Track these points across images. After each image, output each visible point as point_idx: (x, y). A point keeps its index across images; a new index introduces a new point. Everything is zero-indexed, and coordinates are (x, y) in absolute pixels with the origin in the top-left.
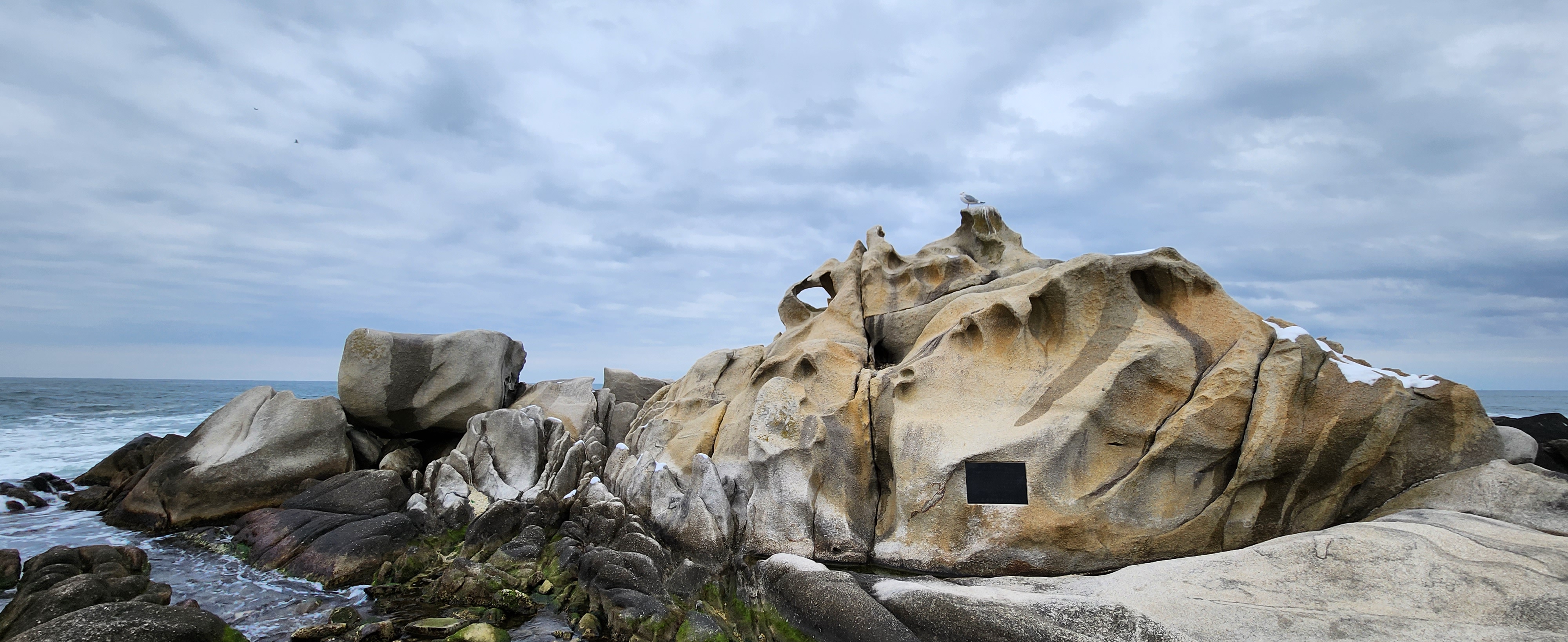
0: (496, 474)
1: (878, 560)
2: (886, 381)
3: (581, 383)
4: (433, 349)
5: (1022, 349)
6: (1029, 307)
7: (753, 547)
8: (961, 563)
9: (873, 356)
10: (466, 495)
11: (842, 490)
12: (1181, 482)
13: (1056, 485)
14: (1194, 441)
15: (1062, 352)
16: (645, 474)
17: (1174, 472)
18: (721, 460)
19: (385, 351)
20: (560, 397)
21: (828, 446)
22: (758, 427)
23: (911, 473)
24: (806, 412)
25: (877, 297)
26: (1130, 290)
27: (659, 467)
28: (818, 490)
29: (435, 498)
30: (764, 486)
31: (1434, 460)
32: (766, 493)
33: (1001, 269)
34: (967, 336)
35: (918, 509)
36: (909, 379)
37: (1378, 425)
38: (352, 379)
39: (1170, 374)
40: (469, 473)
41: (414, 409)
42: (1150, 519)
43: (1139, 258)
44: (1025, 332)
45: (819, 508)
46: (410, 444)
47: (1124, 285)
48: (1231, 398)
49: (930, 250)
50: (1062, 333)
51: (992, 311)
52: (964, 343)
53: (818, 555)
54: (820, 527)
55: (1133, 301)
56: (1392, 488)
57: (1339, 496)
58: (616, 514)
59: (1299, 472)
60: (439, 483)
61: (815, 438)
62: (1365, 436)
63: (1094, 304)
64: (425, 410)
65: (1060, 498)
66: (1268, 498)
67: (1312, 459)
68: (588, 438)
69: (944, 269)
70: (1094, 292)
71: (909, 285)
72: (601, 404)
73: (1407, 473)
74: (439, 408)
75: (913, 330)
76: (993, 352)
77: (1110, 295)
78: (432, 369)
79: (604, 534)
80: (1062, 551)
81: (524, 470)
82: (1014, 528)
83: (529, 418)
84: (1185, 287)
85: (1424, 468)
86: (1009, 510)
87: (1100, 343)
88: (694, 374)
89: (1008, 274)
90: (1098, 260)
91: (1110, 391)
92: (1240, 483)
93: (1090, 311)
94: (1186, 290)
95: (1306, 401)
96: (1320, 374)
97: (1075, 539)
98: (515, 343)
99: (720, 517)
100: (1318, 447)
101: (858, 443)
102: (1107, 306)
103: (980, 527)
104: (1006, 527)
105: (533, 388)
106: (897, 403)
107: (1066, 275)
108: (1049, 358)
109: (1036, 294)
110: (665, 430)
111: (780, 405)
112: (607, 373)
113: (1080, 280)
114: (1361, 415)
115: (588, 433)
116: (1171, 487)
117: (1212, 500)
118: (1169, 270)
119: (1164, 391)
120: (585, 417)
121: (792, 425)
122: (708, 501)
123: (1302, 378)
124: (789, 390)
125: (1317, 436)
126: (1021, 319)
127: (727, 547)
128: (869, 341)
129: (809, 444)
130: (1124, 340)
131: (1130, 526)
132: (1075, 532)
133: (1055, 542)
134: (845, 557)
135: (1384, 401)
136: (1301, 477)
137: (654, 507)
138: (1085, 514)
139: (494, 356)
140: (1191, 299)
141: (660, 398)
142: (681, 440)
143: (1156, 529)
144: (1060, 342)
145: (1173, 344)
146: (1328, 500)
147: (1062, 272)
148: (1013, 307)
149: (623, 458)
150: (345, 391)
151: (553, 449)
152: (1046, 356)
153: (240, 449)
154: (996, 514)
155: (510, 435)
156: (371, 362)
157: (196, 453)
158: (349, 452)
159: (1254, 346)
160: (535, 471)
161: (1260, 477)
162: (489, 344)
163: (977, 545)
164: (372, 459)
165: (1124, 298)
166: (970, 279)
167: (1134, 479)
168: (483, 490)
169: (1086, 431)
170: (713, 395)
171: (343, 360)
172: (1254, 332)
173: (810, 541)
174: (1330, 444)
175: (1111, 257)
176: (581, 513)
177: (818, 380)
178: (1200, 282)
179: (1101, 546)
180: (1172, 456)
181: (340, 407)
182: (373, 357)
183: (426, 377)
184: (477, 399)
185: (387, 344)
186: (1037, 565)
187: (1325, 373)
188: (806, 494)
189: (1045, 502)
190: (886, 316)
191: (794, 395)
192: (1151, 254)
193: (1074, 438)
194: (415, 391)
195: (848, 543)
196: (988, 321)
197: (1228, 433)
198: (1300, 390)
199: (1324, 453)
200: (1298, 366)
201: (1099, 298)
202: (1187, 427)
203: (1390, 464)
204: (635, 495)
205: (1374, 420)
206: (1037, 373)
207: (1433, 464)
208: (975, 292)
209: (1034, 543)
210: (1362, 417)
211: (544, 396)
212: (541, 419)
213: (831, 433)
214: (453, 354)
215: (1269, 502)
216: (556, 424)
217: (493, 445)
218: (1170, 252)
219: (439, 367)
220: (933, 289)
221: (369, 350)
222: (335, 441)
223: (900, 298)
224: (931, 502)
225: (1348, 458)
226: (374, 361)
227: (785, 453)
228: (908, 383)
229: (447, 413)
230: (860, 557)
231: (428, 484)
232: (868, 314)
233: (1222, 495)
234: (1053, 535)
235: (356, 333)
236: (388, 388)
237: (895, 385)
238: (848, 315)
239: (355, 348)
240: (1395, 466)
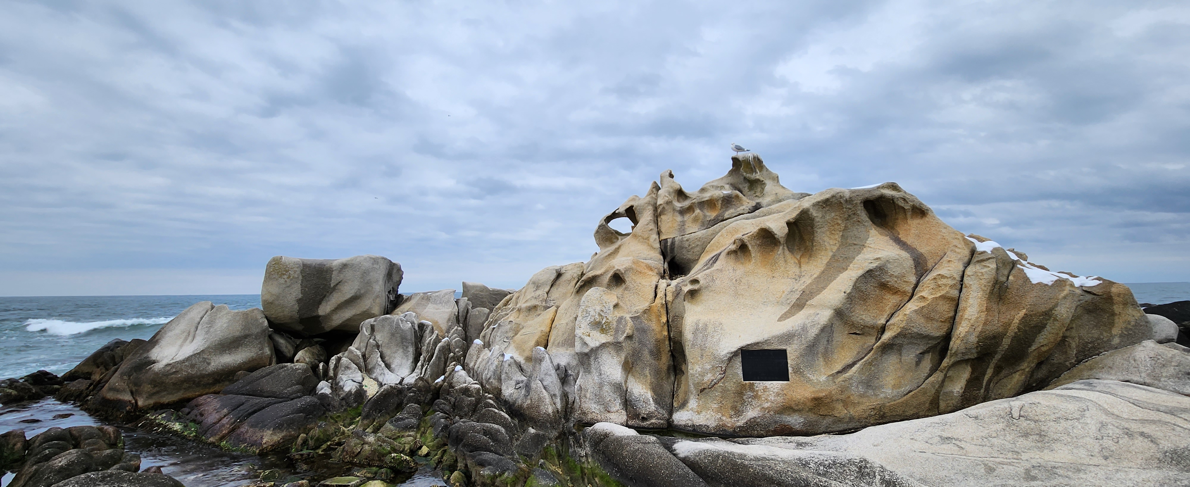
0: (383, 365)
1: (676, 426)
2: (679, 288)
3: (446, 294)
4: (333, 271)
5: (781, 262)
6: (786, 230)
7: (580, 417)
8: (740, 427)
9: (668, 269)
10: (360, 381)
11: (647, 372)
12: (906, 362)
13: (811, 366)
14: (915, 330)
15: (812, 264)
16: (496, 363)
17: (900, 355)
18: (554, 351)
19: (296, 273)
20: (429, 305)
21: (636, 339)
22: (582, 326)
23: (699, 359)
24: (618, 314)
25: (670, 224)
26: (863, 215)
27: (507, 357)
28: (629, 373)
29: (337, 384)
30: (588, 371)
31: (1099, 341)
32: (589, 376)
33: (764, 201)
34: (739, 253)
35: (706, 386)
36: (696, 287)
37: (1056, 315)
38: (272, 295)
39: (896, 279)
40: (362, 364)
41: (319, 316)
42: (883, 390)
43: (869, 191)
44: (783, 249)
45: (629, 387)
46: (317, 343)
47: (859, 212)
48: (943, 297)
49: (709, 188)
50: (812, 249)
51: (758, 233)
52: (737, 259)
53: (630, 423)
54: (631, 401)
55: (866, 224)
56: (1067, 363)
57: (1027, 370)
58: (476, 394)
59: (996, 353)
60: (340, 372)
61: (626, 333)
62: (1046, 324)
63: (836, 227)
64: (328, 317)
65: (814, 376)
66: (972, 373)
67: (1006, 342)
68: (452, 335)
69: (720, 202)
70: (835, 217)
71: (694, 215)
72: (461, 310)
73: (1079, 352)
74: (338, 315)
75: (698, 249)
76: (759, 265)
77: (848, 220)
78: (332, 285)
79: (466, 409)
80: (816, 416)
81: (404, 361)
82: (780, 399)
83: (406, 321)
84: (905, 212)
85: (1091, 347)
86: (775, 385)
87: (841, 257)
88: (531, 286)
89: (770, 205)
90: (838, 193)
91: (850, 293)
92: (951, 362)
93: (833, 232)
94: (906, 215)
95: (1001, 298)
96: (1011, 278)
97: (826, 407)
98: (394, 264)
99: (555, 395)
100: (1011, 333)
101: (658, 336)
102: (846, 228)
103: (753, 399)
104: (773, 398)
105: (409, 299)
106: (687, 305)
107: (814, 205)
108: (803, 269)
109: (791, 220)
110: (511, 329)
111: (598, 308)
112: (465, 285)
113: (824, 209)
114: (1043, 308)
115: (452, 332)
116: (898, 366)
117: (930, 375)
118: (893, 200)
119: (891, 292)
120: (449, 320)
121: (608, 323)
122: (545, 383)
123: (997, 281)
124: (605, 298)
125: (1010, 325)
126: (780, 239)
127: (560, 418)
128: (664, 258)
129: (621, 338)
130: (860, 254)
131: (867, 396)
132: (826, 402)
133: (810, 410)
134: (651, 424)
135: (1060, 297)
136: (998, 357)
137: (504, 388)
138: (833, 388)
139: (379, 275)
140: (910, 221)
141: (506, 304)
142: (523, 337)
143: (887, 398)
144: (811, 256)
145: (897, 257)
146: (1018, 373)
147: (811, 203)
148: (774, 230)
149: (479, 351)
150: (267, 304)
151: (426, 345)
152: (800, 267)
153: (188, 350)
154: (765, 389)
155: (393, 335)
156: (286, 281)
157: (155, 353)
158: (271, 350)
159: (959, 256)
160: (412, 362)
161: (966, 357)
162: (375, 266)
163: (751, 413)
164: (289, 355)
165: (859, 221)
166: (740, 209)
167: (870, 360)
168: (374, 377)
169: (832, 324)
170: (546, 301)
171: (264, 281)
172: (959, 246)
173: (624, 412)
174: (1019, 331)
175: (848, 191)
176: (449, 393)
177: (626, 289)
178: (917, 208)
179: (846, 411)
180: (898, 342)
181: (264, 316)
182: (288, 278)
183: (328, 292)
184: (367, 307)
185: (298, 267)
186: (797, 427)
187: (1014, 276)
188: (619, 376)
189: (802, 379)
190: (676, 239)
191: (609, 301)
192: (878, 188)
193: (823, 330)
194: (320, 303)
195: (652, 413)
196: (755, 241)
197: (941, 324)
198: (995, 289)
199: (1015, 338)
200: (994, 272)
201: (840, 222)
202: (910, 320)
203: (1065, 345)
204: (489, 379)
205: (1053, 312)
206: (794, 280)
207: (1099, 344)
208: (744, 219)
209: (795, 411)
210: (1044, 310)
211: (418, 304)
212: (416, 322)
213: (638, 330)
214: (348, 274)
215: (973, 376)
216: (428, 326)
217: (380, 343)
218: (893, 186)
219: (337, 284)
220: (712, 218)
221: (284, 273)
222: (260, 342)
223: (687, 225)
224: (715, 381)
225: (1034, 341)
226: (288, 280)
227: (603, 346)
228: (695, 290)
229: (344, 319)
230: (662, 424)
231: (331, 373)
232: (663, 237)
233: (938, 371)
234: (810, 404)
235: (274, 260)
236: (299, 301)
237: (686, 292)
238: (648, 239)
239: (273, 271)
240: (1069, 346)
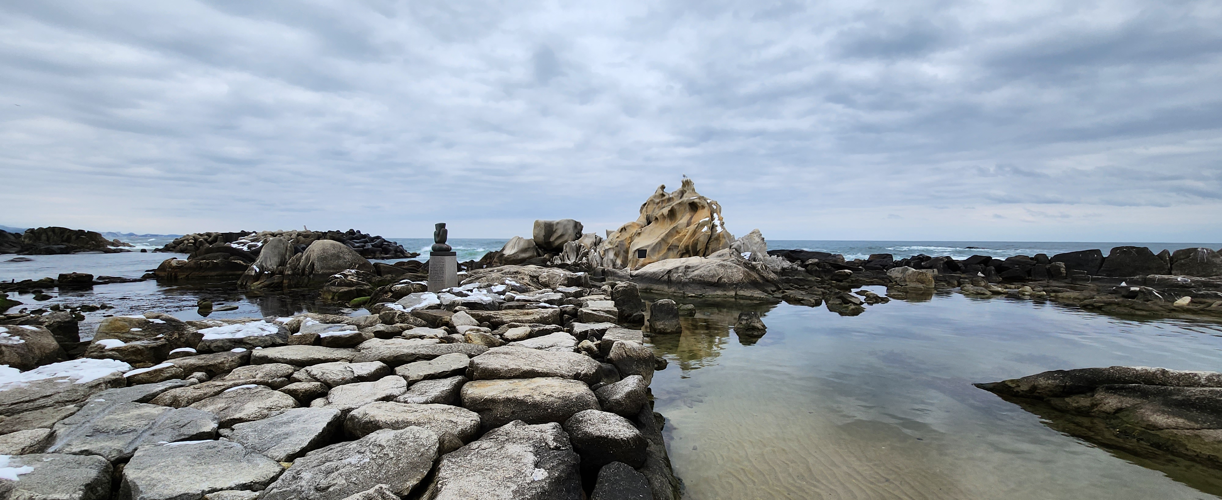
0: (567, 258)
3: (595, 234)
4: (554, 225)
5: (666, 224)
6: (668, 213)
11: (622, 257)
13: (653, 254)
17: (673, 251)
19: (543, 226)
20: (588, 238)
21: (619, 247)
23: (630, 252)
24: (617, 240)
25: (650, 209)
26: (688, 208)
27: (595, 254)
28: (618, 257)
32: (606, 257)
35: (630, 260)
37: (700, 240)
38: (536, 233)
39: (680, 230)
40: (562, 258)
41: (550, 242)
43: (695, 199)
44: (667, 219)
45: (617, 261)
50: (675, 220)
52: (656, 222)
54: (616, 265)
55: (686, 212)
61: (616, 245)
62: (698, 243)
63: (681, 212)
64: (553, 242)
65: (653, 257)
67: (690, 248)
69: (667, 200)
71: (658, 205)
74: (557, 241)
76: (661, 224)
77: (684, 209)
78: (554, 230)
81: (573, 257)
84: (699, 207)
86: (643, 259)
90: (683, 200)
98: (578, 222)
99: (599, 263)
100: (690, 245)
101: (627, 247)
104: (641, 263)
105: (582, 236)
106: (637, 237)
107: (677, 204)
109: (669, 210)
113: (679, 206)
115: (592, 248)
116: (673, 255)
118: (697, 202)
120: (592, 241)
121: (613, 242)
122: (597, 260)
126: (666, 216)
128: (647, 221)
129: (614, 246)
139: (571, 227)
140: (700, 210)
144: (674, 222)
148: (664, 213)
150: (535, 237)
151: (580, 252)
152: (670, 225)
153: (513, 252)
154: (641, 261)
155: (571, 248)
156: (540, 229)
157: (504, 252)
158: (536, 251)
162: (570, 223)
167: (665, 253)
168: (564, 262)
169: (660, 243)
171: (534, 229)
173: (612, 267)
174: (692, 245)
175: (687, 200)
177: (626, 232)
178: (701, 205)
180: (671, 248)
181: (534, 241)
183: (553, 233)
184: (568, 238)
185: (544, 224)
188: (612, 257)
189: (650, 258)
190: (650, 215)
191: (617, 236)
192: (697, 198)
193: (657, 244)
194: (550, 237)
201: (682, 210)
204: (591, 261)
206: (665, 230)
210: (697, 239)
211: (583, 238)
212: (577, 244)
213: (620, 244)
214: (559, 226)
216: (582, 246)
217: (567, 251)
218: (703, 197)
219: (556, 230)
221: (540, 226)
222: (533, 248)
223: (656, 209)
224: (632, 258)
227: (610, 249)
228: (640, 232)
229: (559, 243)
232: (648, 214)
235: (537, 221)
236: (544, 236)
237: (637, 233)
239: (536, 225)
240: (709, 249)
